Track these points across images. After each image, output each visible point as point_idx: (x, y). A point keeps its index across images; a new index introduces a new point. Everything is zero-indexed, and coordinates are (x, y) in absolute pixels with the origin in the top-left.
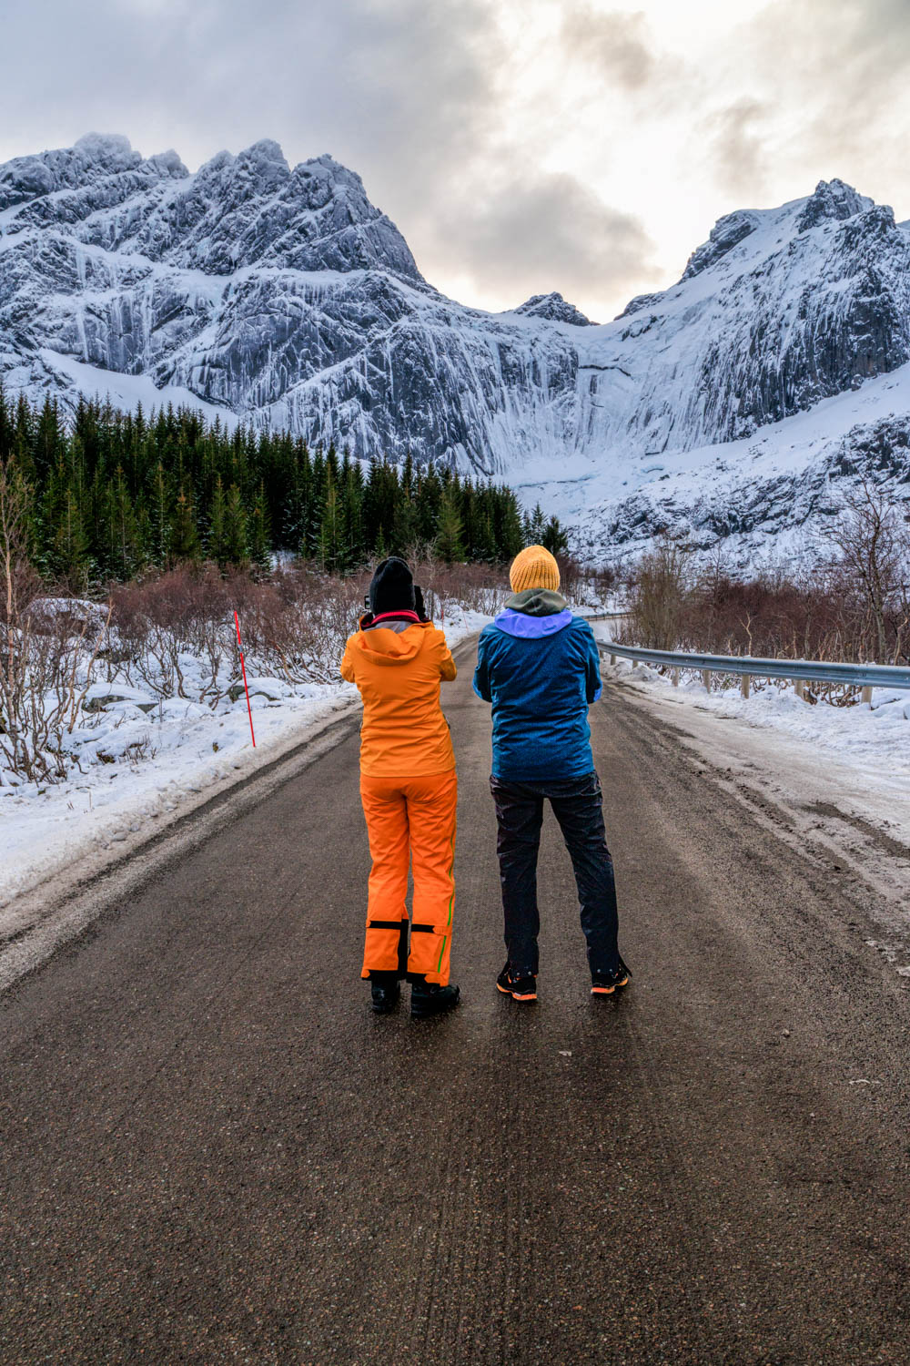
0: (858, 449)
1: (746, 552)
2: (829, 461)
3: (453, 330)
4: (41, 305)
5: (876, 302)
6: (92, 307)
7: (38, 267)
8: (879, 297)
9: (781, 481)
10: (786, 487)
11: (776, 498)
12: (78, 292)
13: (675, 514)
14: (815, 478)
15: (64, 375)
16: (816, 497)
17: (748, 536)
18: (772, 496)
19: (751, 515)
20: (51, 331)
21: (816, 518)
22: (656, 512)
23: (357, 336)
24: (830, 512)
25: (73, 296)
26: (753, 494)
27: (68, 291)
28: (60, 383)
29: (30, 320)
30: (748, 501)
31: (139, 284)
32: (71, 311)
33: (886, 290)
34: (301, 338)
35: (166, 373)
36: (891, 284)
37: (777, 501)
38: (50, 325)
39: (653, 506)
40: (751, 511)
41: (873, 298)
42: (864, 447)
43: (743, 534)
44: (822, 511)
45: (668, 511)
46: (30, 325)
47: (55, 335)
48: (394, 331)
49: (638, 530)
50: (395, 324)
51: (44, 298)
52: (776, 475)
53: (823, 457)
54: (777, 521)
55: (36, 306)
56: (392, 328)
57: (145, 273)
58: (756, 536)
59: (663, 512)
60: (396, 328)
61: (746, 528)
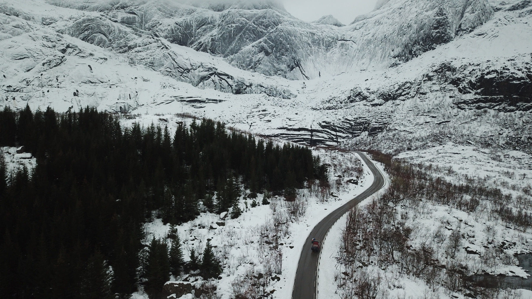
0: (434, 72)
1: (394, 107)
2: (423, 75)
3: (296, 28)
4: (160, 23)
5: (441, 19)
6: (177, 22)
7: (160, 10)
8: (442, 17)
9: (407, 83)
10: (408, 85)
11: (405, 88)
12: (172, 17)
13: (370, 93)
14: (419, 82)
15: (168, 45)
16: (418, 88)
17: (395, 101)
18: (403, 88)
19: (396, 94)
20: (164, 31)
21: (418, 96)
22: (363, 92)
23: (264, 31)
24: (423, 94)
25: (171, 19)
26: (397, 87)
27: (169, 17)
28: (167, 48)
29: (157, 27)
30: (395, 89)
31: (192, 14)
32: (170, 24)
33: (445, 14)
34: (245, 32)
35: (201, 44)
36: (447, 12)
37: (405, 90)
38: (163, 29)
39: (363, 90)
40: (396, 93)
41: (440, 17)
42: (436, 71)
43: (393, 101)
44: (421, 93)
45: (368, 92)
46: (157, 29)
47: (165, 32)
48: (276, 29)
49: (357, 99)
50: (277, 27)
51: (162, 20)
52: (405, 81)
53: (422, 74)
54: (405, 96)
55: (159, 22)
56: (275, 28)
57: (194, 10)
58: (397, 102)
59: (366, 93)
60: (277, 28)
61: (394, 98)
